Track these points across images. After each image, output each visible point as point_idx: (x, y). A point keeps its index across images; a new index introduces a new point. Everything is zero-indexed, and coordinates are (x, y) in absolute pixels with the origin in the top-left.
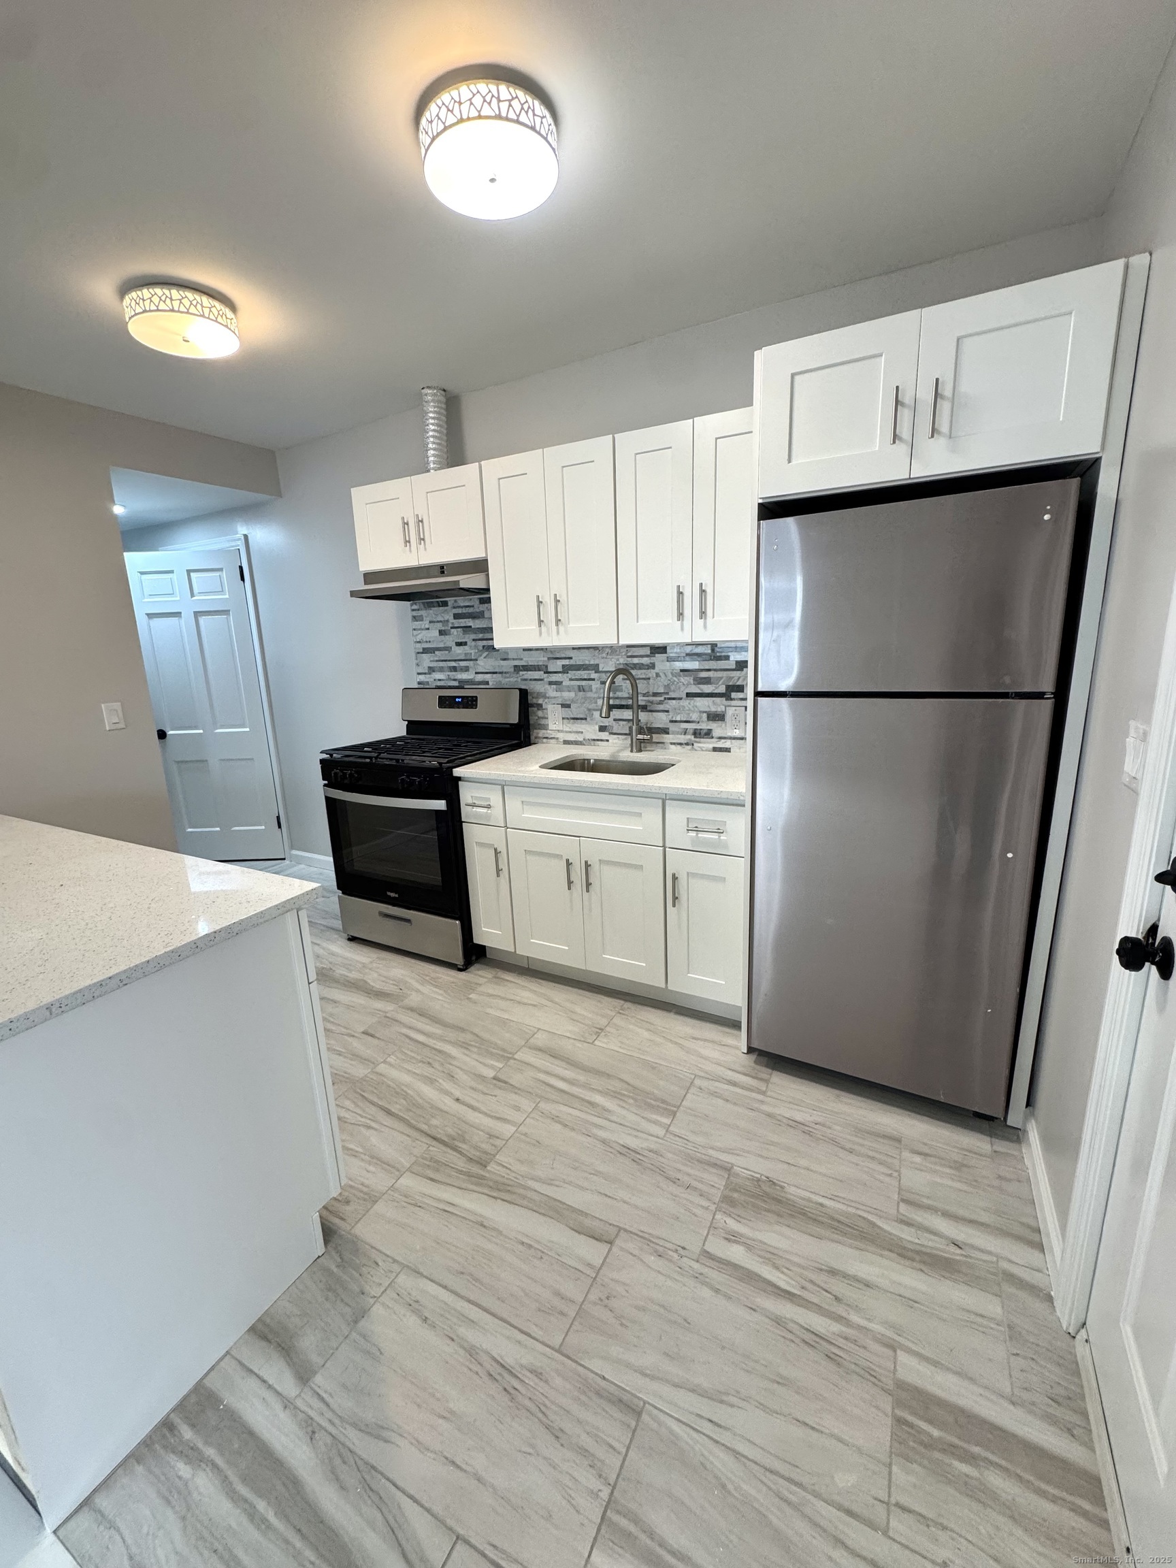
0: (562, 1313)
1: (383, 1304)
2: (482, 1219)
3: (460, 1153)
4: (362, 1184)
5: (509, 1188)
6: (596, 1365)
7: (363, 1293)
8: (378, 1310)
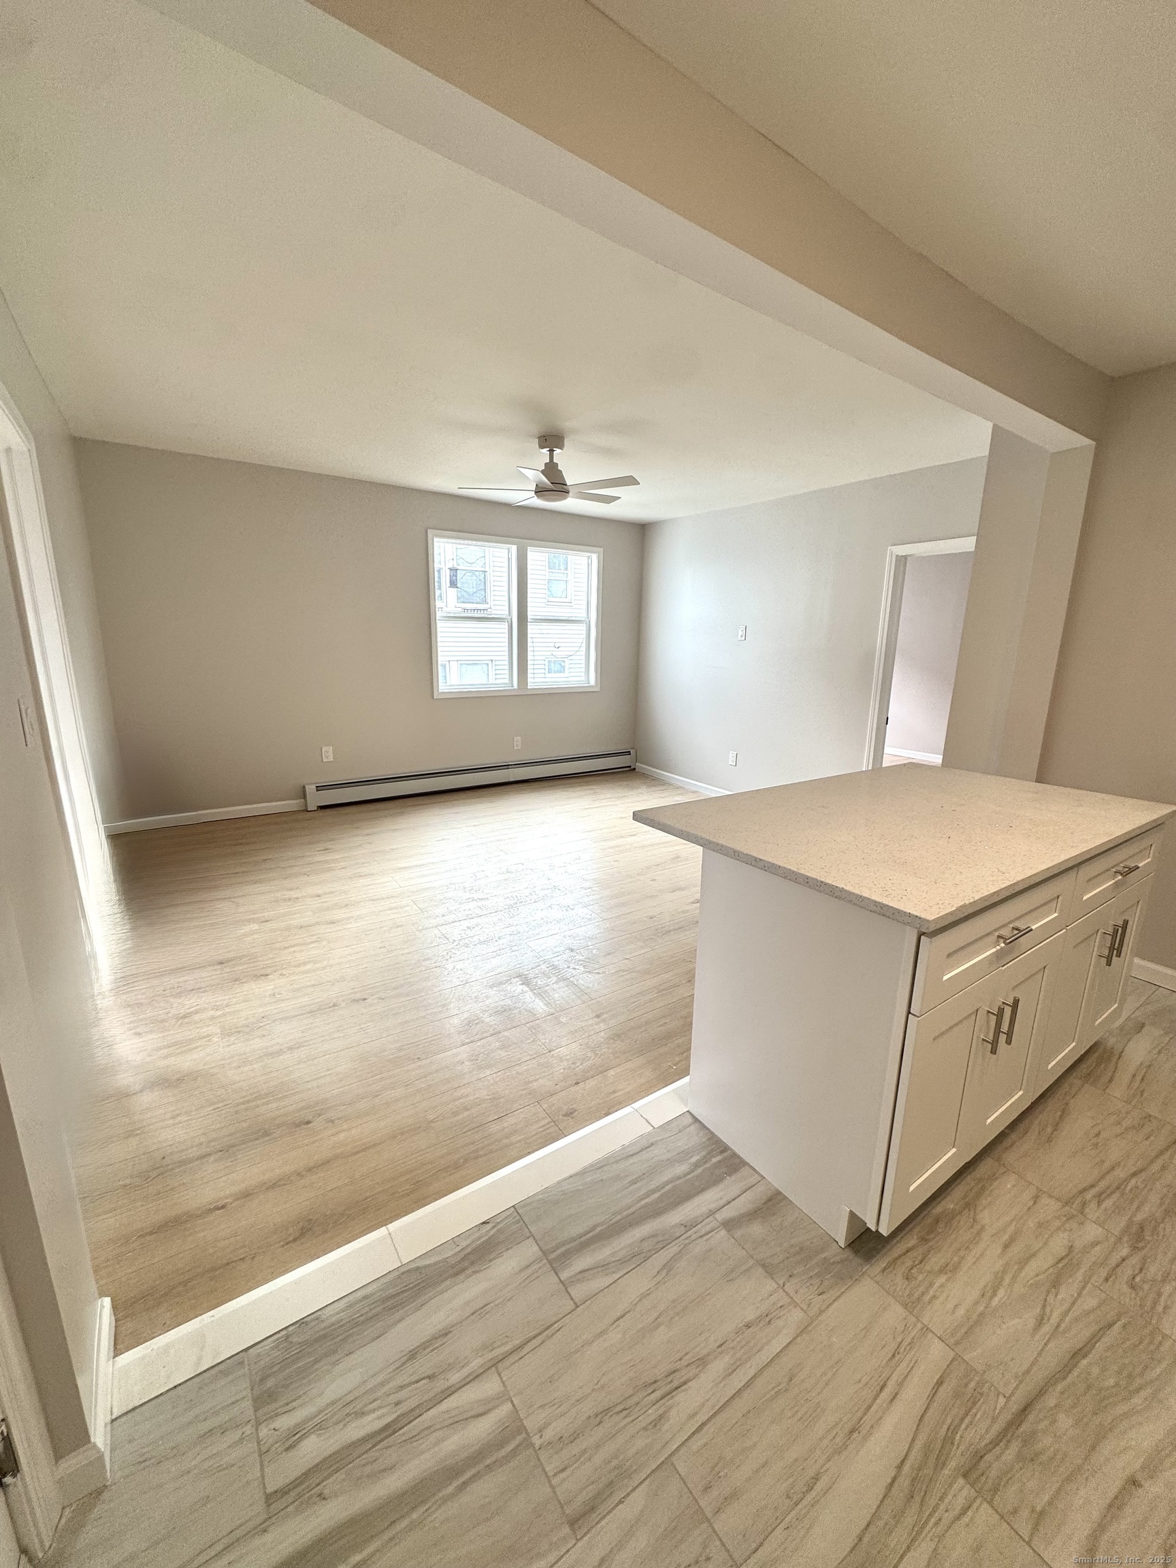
0: (707, 1488)
1: (775, 1291)
2: (864, 1432)
3: (995, 1443)
4: (934, 1297)
5: (918, 1499)
6: (638, 1500)
7: (790, 1276)
8: (770, 1285)
